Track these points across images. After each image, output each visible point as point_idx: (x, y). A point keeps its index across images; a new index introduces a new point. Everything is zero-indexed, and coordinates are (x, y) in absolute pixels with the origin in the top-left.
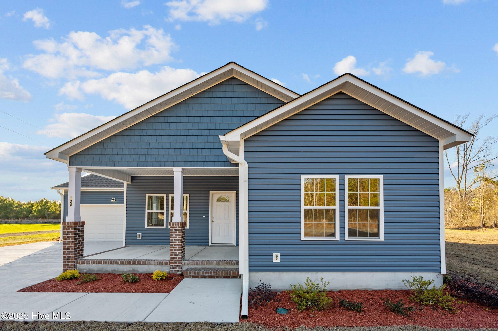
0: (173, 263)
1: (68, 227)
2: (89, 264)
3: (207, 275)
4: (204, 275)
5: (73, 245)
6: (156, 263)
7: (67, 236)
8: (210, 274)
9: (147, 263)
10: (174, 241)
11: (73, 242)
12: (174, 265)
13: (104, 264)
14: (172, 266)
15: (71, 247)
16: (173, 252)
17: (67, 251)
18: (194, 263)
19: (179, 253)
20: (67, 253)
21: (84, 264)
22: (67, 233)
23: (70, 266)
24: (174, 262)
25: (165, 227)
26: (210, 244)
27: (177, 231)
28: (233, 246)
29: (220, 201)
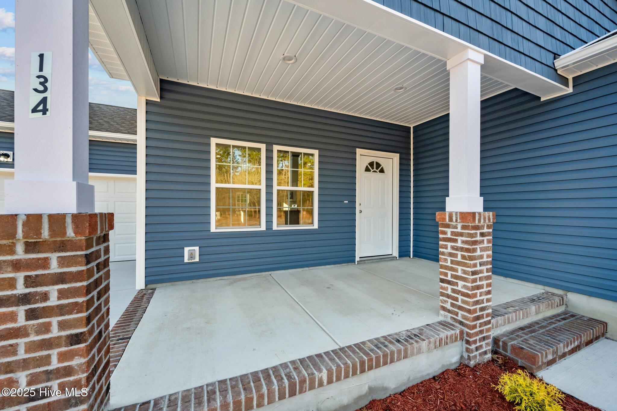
3: (570, 348)
6: (431, 345)
8: (573, 346)
9: (409, 352)
10: (478, 268)
12: (478, 338)
18: (504, 321)
25: (263, 228)
26: (357, 259)
27: (485, 239)
28: (394, 258)
29: (369, 170)
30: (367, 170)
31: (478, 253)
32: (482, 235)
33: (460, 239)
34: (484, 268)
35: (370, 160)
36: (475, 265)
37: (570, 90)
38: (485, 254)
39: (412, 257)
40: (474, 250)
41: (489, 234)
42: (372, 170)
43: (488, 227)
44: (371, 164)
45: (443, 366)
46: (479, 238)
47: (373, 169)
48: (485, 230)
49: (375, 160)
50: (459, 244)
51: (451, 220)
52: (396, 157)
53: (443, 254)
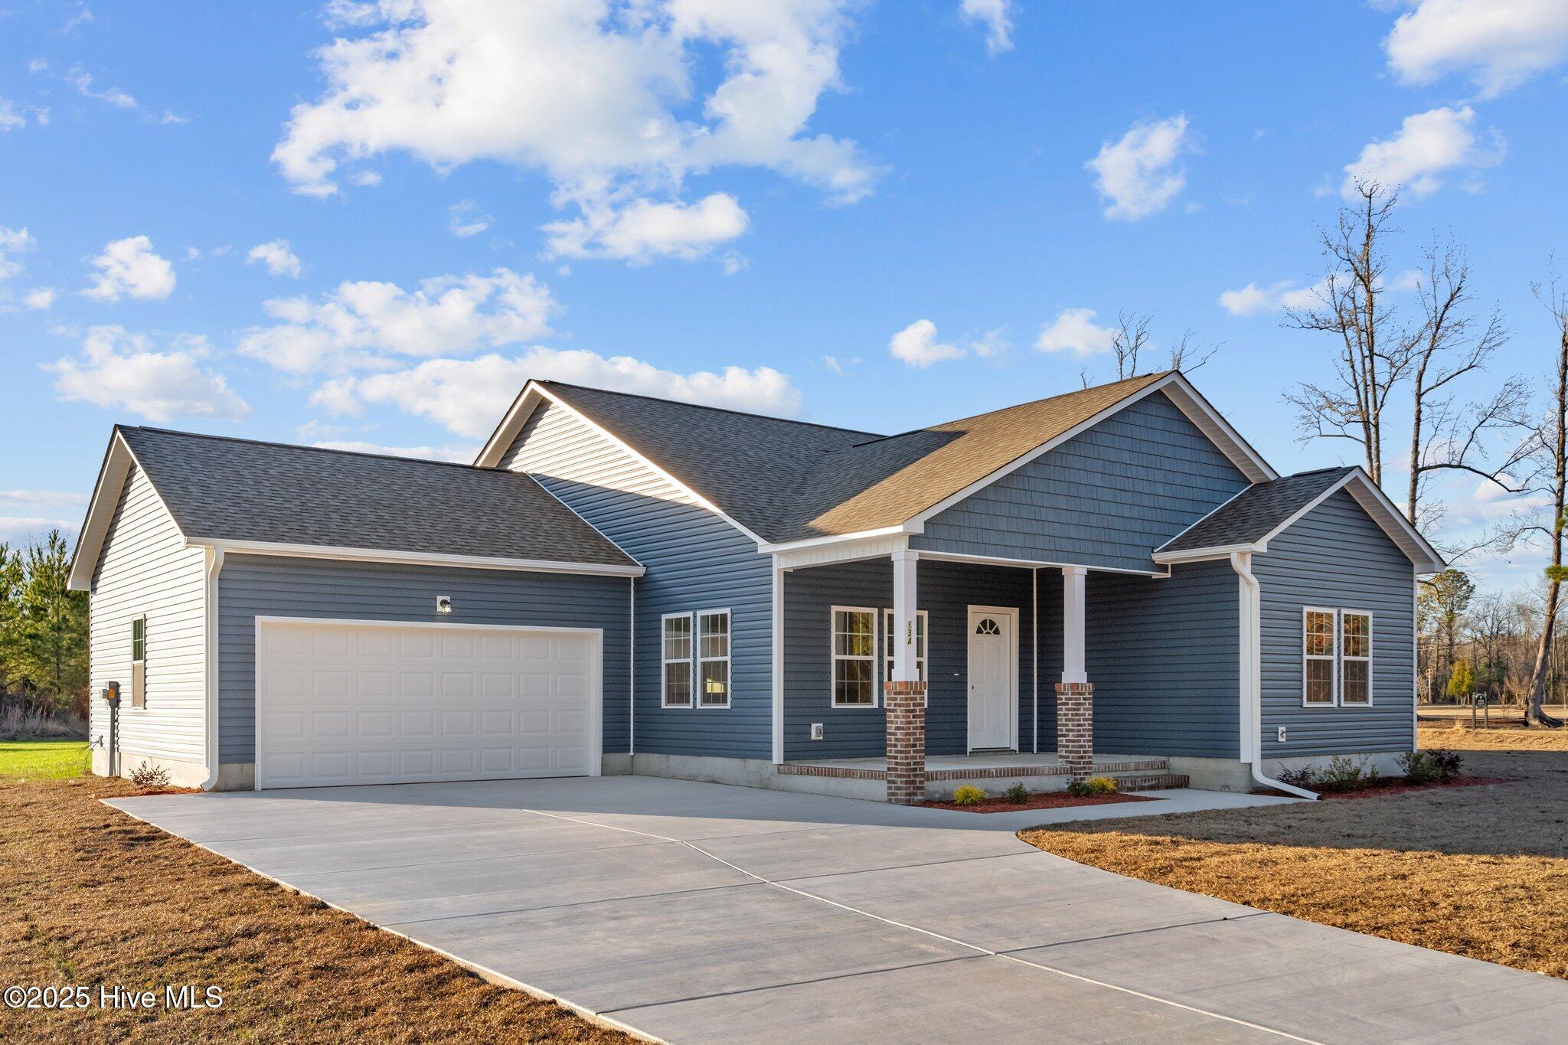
0: (1081, 769)
1: (914, 693)
2: (945, 778)
3: (1147, 784)
4: (1144, 784)
5: (923, 736)
7: (911, 714)
8: (1150, 783)
10: (1082, 722)
11: (922, 728)
12: (1082, 772)
13: (969, 777)
14: (1080, 774)
15: (920, 739)
16: (1081, 746)
17: (912, 749)
19: (1089, 746)
20: (912, 754)
21: (937, 779)
22: (912, 708)
23: (918, 785)
24: (1082, 766)
25: (876, 705)
26: (969, 750)
27: (1087, 702)
28: (1011, 751)
29: (982, 632)
30: (979, 631)
31: (1082, 712)
32: (1084, 699)
33: (1070, 702)
34: (1086, 723)
35: (983, 617)
36: (1079, 720)
37: (1169, 575)
38: (1087, 713)
39: (1035, 752)
40: (1079, 709)
41: (1089, 699)
42: (985, 632)
43: (1089, 694)
44: (984, 623)
45: (1059, 788)
46: (1082, 701)
47: (986, 629)
48: (1087, 696)
49: (988, 617)
50: (1070, 706)
51: (1065, 689)
52: (1014, 613)
53: (1060, 715)
